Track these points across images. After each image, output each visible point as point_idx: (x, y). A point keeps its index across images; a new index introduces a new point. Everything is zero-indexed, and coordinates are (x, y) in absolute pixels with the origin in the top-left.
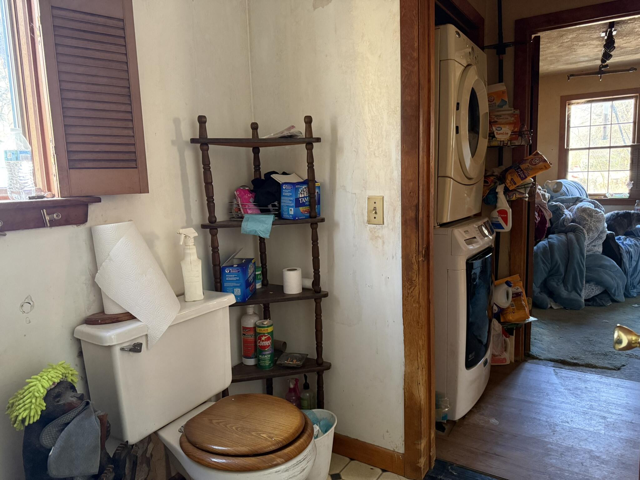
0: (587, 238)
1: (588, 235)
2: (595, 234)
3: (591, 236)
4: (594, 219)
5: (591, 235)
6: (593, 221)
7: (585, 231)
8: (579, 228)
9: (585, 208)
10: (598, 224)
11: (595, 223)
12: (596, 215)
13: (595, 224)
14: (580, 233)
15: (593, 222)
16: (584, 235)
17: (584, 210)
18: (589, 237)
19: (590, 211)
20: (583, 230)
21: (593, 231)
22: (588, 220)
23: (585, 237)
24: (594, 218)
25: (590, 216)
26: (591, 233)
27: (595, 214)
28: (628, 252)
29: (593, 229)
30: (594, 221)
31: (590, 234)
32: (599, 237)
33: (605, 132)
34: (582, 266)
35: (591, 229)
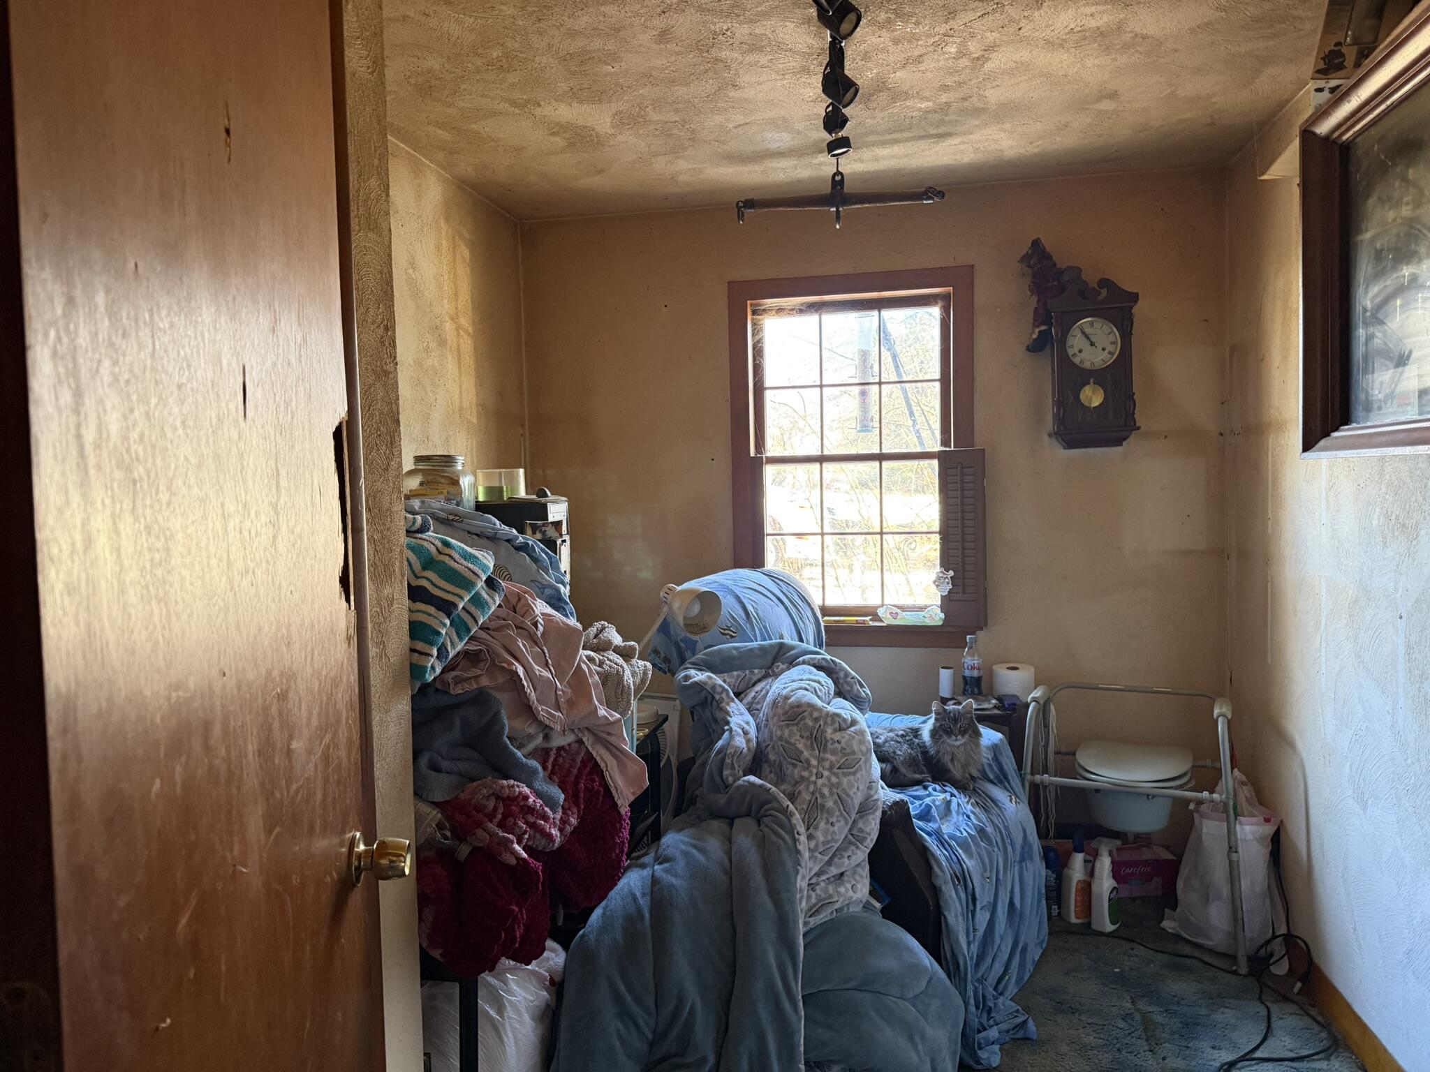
0: (807, 855)
1: (810, 837)
2: (836, 828)
3: (821, 838)
4: (828, 756)
5: (820, 836)
6: (827, 764)
7: (797, 818)
8: (775, 804)
9: (799, 705)
10: (845, 781)
11: (837, 776)
12: (837, 736)
13: (834, 780)
14: (776, 833)
15: (826, 773)
16: (795, 840)
17: (794, 713)
18: (813, 844)
19: (816, 720)
20: (789, 816)
21: (830, 812)
22: (808, 762)
23: (798, 852)
24: (834, 752)
25: (818, 741)
26: (822, 825)
27: (835, 731)
28: (962, 878)
29: (830, 804)
30: (831, 769)
31: (816, 828)
32: (855, 837)
33: (864, 406)
34: (787, 1005)
35: (823, 806)
